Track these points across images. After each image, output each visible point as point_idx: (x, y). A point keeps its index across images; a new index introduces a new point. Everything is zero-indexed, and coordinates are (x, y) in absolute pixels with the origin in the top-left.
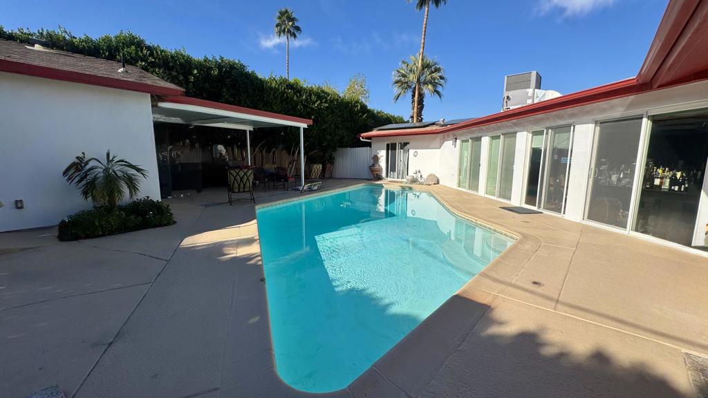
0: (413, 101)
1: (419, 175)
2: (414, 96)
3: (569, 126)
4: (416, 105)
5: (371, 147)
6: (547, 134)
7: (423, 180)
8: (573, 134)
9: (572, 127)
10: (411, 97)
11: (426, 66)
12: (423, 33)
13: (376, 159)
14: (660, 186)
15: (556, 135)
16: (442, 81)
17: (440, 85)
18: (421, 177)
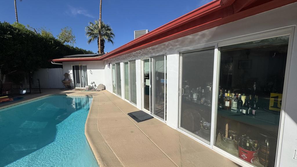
0: (98, 44)
1: (94, 85)
2: (98, 41)
3: (163, 55)
4: (100, 46)
5: (62, 68)
6: (151, 61)
7: (96, 88)
8: (166, 62)
9: (165, 57)
10: (97, 42)
11: (103, 27)
12: (100, 10)
13: (67, 75)
14: (230, 107)
15: (157, 62)
16: (112, 36)
17: (112, 37)
18: (95, 86)
